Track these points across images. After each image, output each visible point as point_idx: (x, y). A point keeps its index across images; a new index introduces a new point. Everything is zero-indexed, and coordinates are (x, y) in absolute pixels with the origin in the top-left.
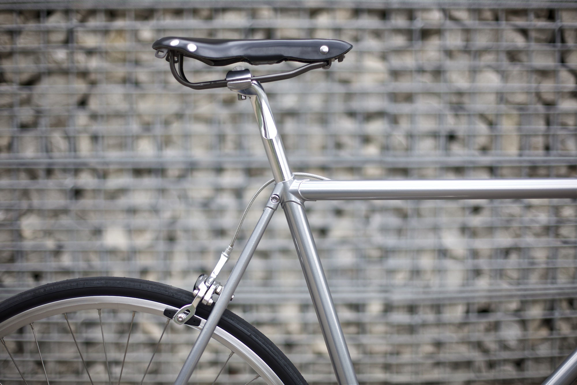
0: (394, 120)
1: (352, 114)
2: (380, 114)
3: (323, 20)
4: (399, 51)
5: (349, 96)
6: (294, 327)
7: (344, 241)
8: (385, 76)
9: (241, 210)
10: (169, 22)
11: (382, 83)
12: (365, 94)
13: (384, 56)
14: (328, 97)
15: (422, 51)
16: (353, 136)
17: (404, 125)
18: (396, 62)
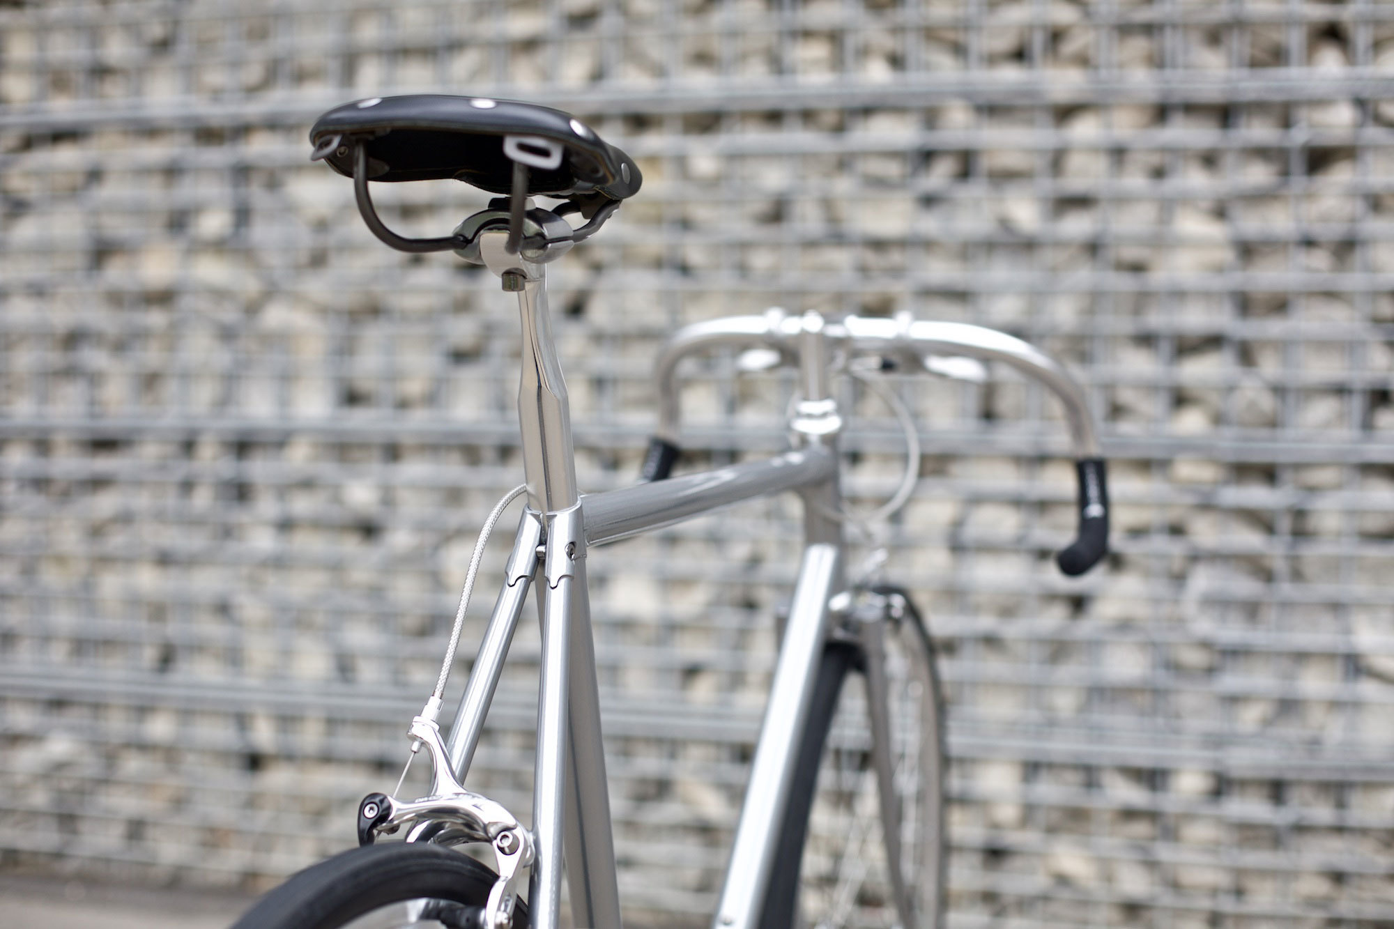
0: (1246, 354)
1: (1146, 340)
2: (1212, 342)
3: (1085, 130)
4: (1258, 198)
5: (1142, 300)
6: (1007, 813)
7: (1124, 626)
8: (1228, 256)
9: (899, 547)
10: (753, 137)
11: (1219, 269)
12: (1179, 295)
13: (1220, 212)
14: (1095, 299)
15: (1309, 196)
16: (1151, 388)
17: (1270, 367)
18: (1252, 224)
